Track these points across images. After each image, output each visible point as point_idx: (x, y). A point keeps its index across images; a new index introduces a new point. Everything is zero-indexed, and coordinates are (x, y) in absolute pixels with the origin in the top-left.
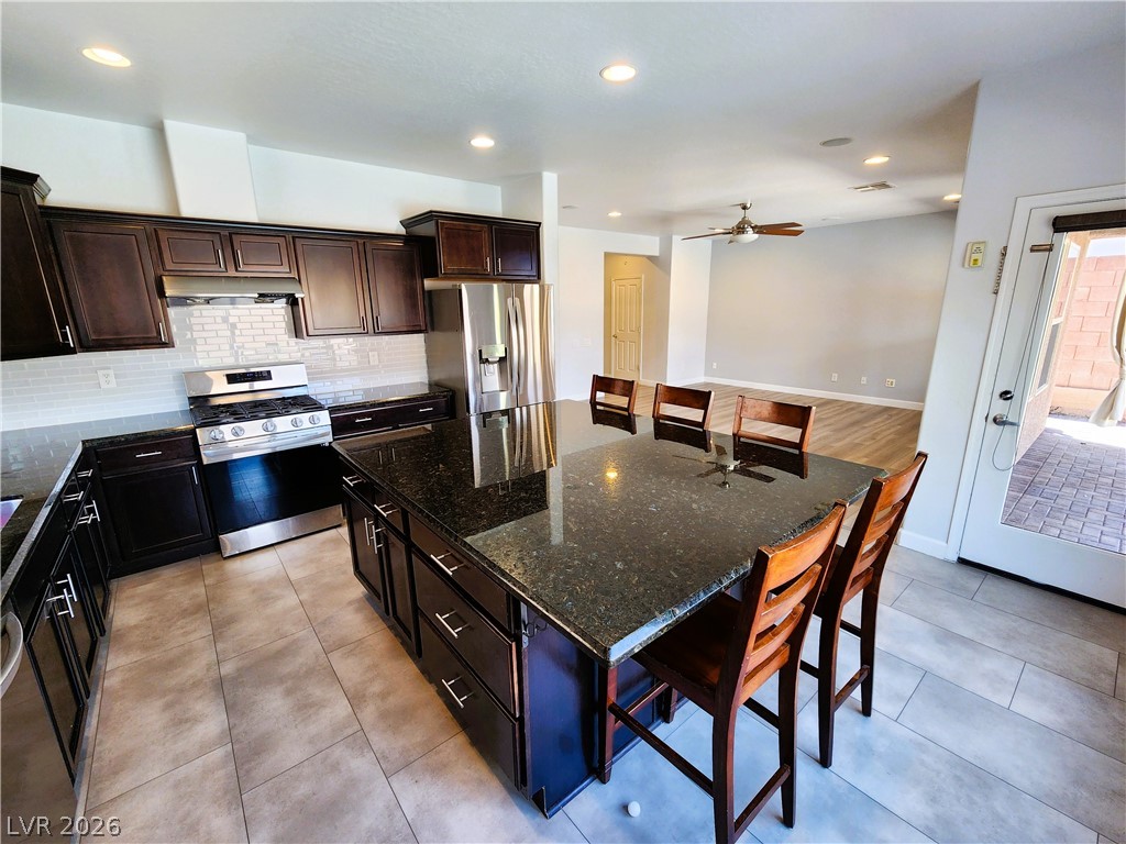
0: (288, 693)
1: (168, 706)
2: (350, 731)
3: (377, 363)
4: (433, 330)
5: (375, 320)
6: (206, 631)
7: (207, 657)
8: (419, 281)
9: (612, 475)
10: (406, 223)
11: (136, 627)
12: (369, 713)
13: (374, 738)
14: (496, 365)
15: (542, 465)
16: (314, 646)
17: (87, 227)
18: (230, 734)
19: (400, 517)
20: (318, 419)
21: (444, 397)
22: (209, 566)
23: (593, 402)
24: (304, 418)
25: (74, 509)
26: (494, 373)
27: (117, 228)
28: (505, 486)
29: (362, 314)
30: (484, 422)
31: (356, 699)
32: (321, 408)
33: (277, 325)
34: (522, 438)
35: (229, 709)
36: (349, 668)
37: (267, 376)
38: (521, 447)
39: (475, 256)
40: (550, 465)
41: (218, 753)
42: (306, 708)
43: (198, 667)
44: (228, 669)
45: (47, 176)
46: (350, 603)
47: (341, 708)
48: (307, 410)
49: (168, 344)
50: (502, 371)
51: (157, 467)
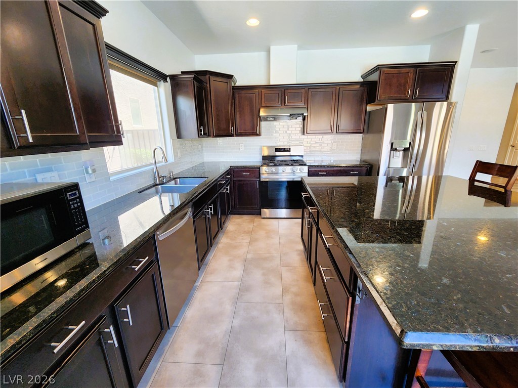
0: (264, 274)
1: (230, 260)
2: (278, 301)
3: (335, 148)
4: (368, 132)
5: (338, 127)
6: (248, 241)
7: (245, 250)
8: (364, 106)
9: (482, 238)
10: (363, 77)
11: (232, 231)
12: (288, 298)
13: (286, 310)
14: (401, 152)
15: (423, 217)
16: (277, 262)
17: (243, 92)
18: (241, 280)
19: (316, 213)
20: (303, 169)
21: (366, 167)
22: (257, 220)
23: (472, 179)
24: (298, 168)
25: (221, 186)
26: (399, 157)
27: (251, 91)
28: (393, 222)
29: (332, 124)
30: (387, 184)
31: (285, 290)
32: (305, 165)
33: (297, 129)
34: (410, 198)
35: (245, 270)
36: (287, 276)
37: (288, 150)
38: (409, 202)
39: (402, 88)
40: (429, 218)
41: (236, 283)
42: (267, 283)
43: (242, 251)
44: (249, 256)
45: (236, 76)
46: (297, 250)
47: (278, 291)
48: (300, 165)
49: (259, 135)
50: (405, 157)
51: (248, 179)
